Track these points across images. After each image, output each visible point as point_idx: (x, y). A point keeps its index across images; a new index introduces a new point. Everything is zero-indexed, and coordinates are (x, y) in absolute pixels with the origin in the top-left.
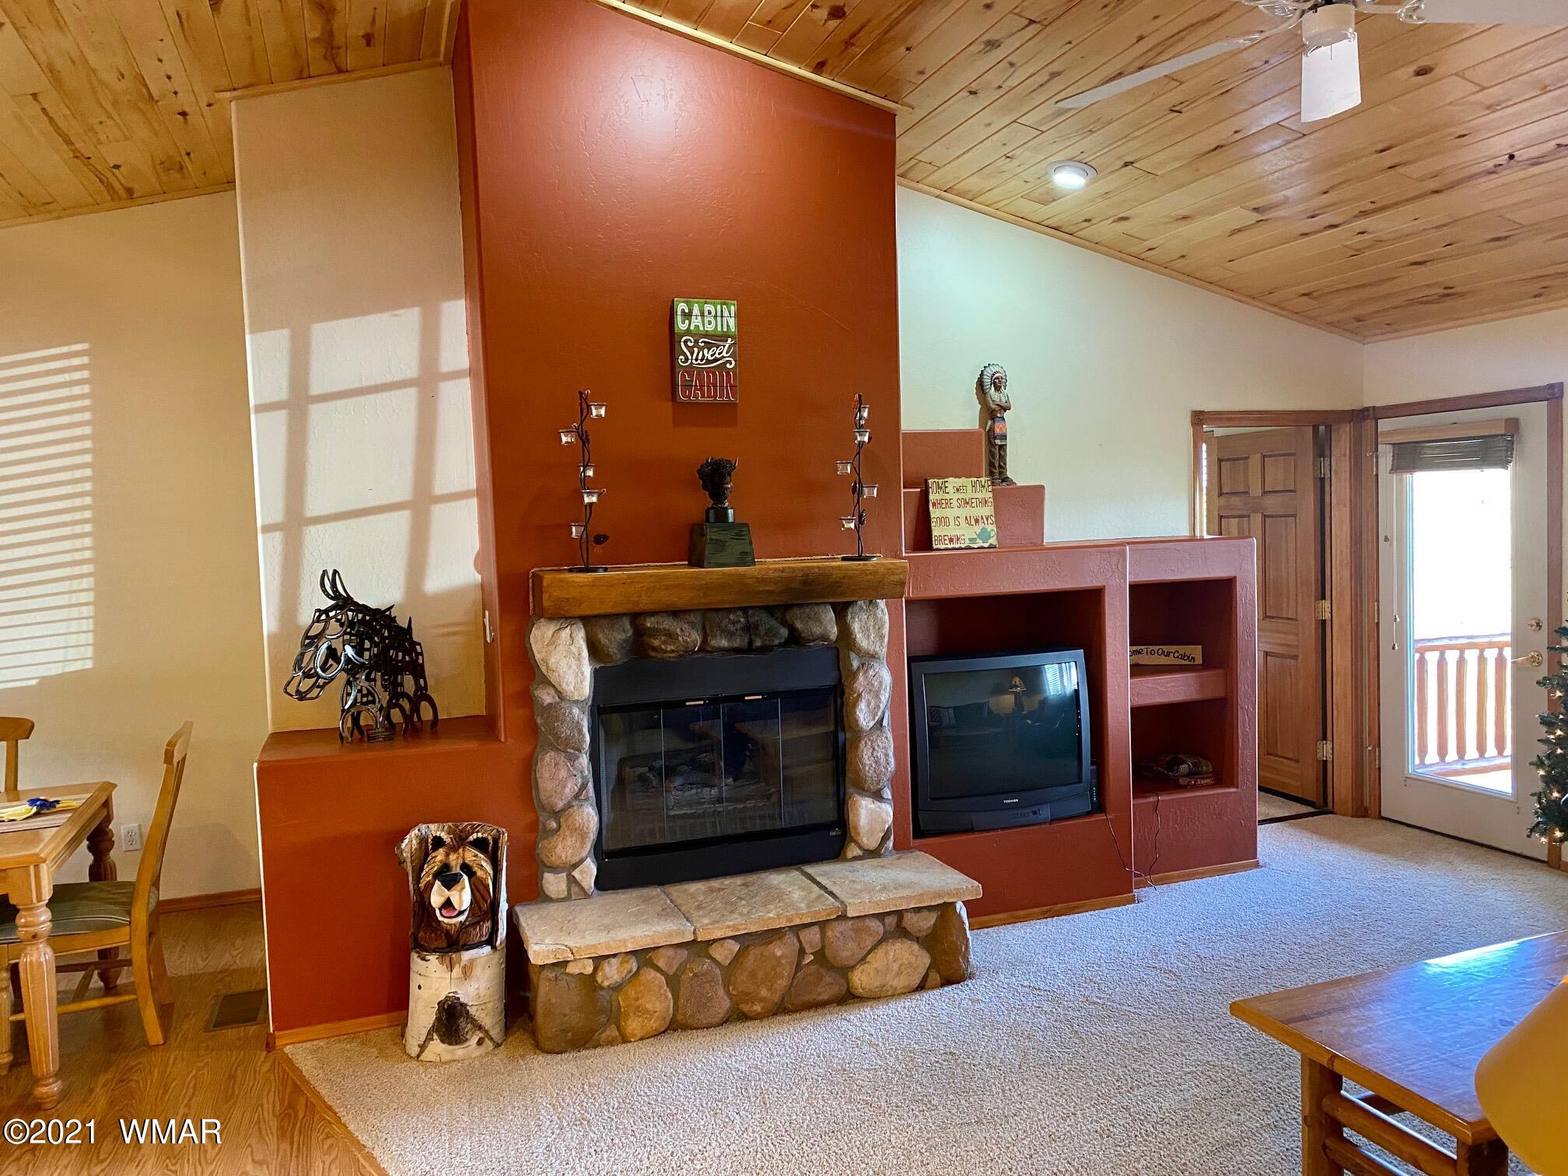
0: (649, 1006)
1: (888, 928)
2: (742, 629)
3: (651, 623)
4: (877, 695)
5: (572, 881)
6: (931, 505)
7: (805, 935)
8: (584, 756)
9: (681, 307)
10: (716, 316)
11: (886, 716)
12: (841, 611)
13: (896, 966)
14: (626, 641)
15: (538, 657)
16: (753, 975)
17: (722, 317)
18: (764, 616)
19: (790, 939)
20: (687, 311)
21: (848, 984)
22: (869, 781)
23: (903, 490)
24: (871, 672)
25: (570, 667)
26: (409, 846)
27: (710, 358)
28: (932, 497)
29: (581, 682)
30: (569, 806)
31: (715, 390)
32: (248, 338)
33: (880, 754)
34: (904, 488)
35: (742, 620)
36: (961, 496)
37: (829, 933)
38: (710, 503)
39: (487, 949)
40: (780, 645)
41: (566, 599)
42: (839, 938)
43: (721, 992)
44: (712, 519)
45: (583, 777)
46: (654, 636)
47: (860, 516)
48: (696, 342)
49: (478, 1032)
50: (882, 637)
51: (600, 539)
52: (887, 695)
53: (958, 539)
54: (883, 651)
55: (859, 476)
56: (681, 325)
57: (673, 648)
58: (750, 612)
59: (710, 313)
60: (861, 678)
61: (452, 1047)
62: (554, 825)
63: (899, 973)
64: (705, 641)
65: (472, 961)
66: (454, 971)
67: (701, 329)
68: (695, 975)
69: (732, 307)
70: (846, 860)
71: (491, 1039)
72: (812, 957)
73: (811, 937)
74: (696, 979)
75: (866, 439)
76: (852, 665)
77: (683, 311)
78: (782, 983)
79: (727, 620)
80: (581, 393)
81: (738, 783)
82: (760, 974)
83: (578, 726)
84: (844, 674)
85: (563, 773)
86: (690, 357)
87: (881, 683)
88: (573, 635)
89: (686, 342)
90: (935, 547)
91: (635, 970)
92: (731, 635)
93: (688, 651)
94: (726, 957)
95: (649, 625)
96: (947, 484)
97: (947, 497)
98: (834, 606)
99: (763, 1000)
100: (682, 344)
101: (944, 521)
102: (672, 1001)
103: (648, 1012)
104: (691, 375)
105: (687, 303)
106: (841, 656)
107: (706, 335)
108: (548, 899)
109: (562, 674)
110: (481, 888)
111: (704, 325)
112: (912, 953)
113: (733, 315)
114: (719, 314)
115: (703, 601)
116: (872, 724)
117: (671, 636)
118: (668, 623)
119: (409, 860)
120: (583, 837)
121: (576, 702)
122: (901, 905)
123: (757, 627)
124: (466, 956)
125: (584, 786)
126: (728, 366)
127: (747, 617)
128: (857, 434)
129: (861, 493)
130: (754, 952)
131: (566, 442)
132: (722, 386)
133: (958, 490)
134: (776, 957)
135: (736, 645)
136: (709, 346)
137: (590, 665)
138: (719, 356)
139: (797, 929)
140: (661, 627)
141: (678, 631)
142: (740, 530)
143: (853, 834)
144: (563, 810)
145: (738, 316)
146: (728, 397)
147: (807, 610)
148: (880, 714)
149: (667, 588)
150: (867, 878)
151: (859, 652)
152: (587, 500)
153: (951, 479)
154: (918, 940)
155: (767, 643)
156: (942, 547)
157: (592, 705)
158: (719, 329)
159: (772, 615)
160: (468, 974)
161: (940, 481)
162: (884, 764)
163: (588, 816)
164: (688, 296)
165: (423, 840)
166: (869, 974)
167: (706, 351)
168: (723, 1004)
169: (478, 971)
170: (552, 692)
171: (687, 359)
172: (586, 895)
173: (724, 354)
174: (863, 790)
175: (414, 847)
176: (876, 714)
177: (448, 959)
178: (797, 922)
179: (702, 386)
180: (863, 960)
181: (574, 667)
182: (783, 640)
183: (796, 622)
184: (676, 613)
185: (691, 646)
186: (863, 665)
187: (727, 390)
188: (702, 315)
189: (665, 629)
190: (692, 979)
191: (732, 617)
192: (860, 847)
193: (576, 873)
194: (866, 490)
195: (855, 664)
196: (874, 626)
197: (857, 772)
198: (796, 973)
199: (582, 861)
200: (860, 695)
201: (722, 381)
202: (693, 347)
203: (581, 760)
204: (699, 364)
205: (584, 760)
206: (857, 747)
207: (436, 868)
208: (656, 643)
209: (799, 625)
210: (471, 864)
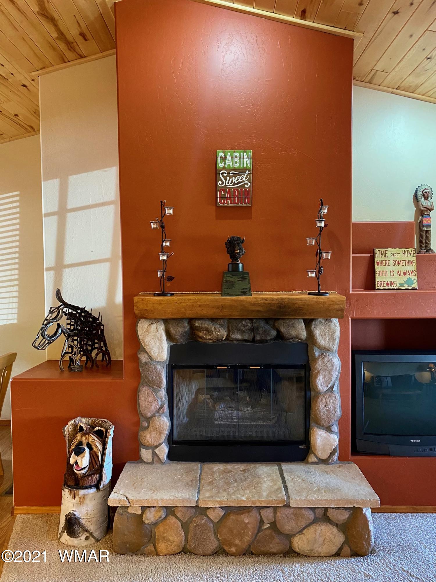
0: (171, 538)
1: (317, 516)
2: (249, 330)
3: (198, 324)
4: (330, 372)
5: (154, 454)
6: (376, 264)
7: (264, 513)
8: (163, 390)
9: (221, 154)
10: (240, 159)
11: (336, 385)
12: (308, 323)
13: (321, 540)
14: (185, 332)
15: (140, 337)
16: (231, 531)
17: (243, 159)
18: (262, 323)
19: (255, 513)
20: (224, 157)
21: (291, 544)
22: (323, 421)
23: (351, 255)
24: (326, 359)
25: (156, 344)
26: (68, 429)
27: (236, 182)
28: (377, 259)
29: (162, 352)
30: (154, 416)
31: (238, 199)
32: (42, 183)
33: (331, 407)
34: (352, 254)
35: (249, 325)
36: (395, 259)
37: (278, 514)
38: (230, 261)
39: (93, 490)
40: (271, 340)
41: (146, 310)
42: (284, 518)
43: (212, 536)
44: (230, 270)
45: (162, 401)
46: (200, 331)
47: (320, 269)
48: (228, 173)
49: (86, 533)
50: (334, 340)
51: (170, 279)
52: (337, 373)
53: (392, 284)
54: (335, 347)
55: (319, 246)
56: (220, 165)
57: (210, 337)
58: (254, 321)
59: (236, 157)
60: (320, 362)
61: (72, 539)
62: (146, 424)
63: (323, 544)
64: (228, 335)
65: (84, 496)
66: (76, 500)
67: (231, 166)
68: (197, 525)
69: (250, 153)
70: (308, 463)
71: (93, 537)
72: (269, 525)
73: (267, 515)
74: (198, 527)
75: (323, 225)
76: (315, 354)
77: (221, 157)
78: (247, 539)
79: (241, 324)
80: (161, 202)
81: (254, 410)
82: (235, 531)
83: (159, 375)
84: (310, 358)
85: (151, 399)
86: (224, 182)
87: (332, 366)
88: (158, 328)
89: (222, 174)
90: (377, 288)
91: (163, 516)
92: (242, 332)
93: (219, 340)
94: (216, 518)
95: (197, 325)
96: (387, 252)
97: (387, 259)
98: (305, 321)
99: (236, 546)
100: (221, 175)
101: (383, 273)
102: (184, 537)
103: (169, 541)
104: (224, 191)
105: (224, 152)
106: (309, 348)
107: (234, 169)
108: (143, 462)
109: (151, 347)
110: (95, 457)
111: (233, 164)
112: (332, 533)
113: (250, 157)
114: (242, 157)
115: (221, 314)
116: (326, 389)
117: (208, 331)
118: (207, 324)
119: (67, 436)
120: (160, 433)
121: (160, 362)
122: (325, 504)
123: (257, 329)
124: (82, 492)
125: (162, 406)
126: (246, 186)
127: (252, 323)
128: (318, 222)
129: (321, 257)
130: (232, 517)
131: (154, 228)
132: (242, 197)
133: (394, 255)
134: (245, 523)
135: (246, 338)
136: (235, 175)
137: (167, 343)
138: (241, 181)
139: (260, 509)
140: (203, 326)
141: (213, 329)
142: (244, 276)
143: (313, 449)
144: (151, 417)
145: (252, 159)
146: (245, 203)
147: (287, 321)
148: (331, 383)
149: (200, 306)
150: (313, 480)
151: (319, 347)
152: (161, 258)
153: (389, 249)
154: (337, 525)
155: (264, 338)
156: (382, 288)
157: (168, 364)
158: (242, 166)
159: (267, 323)
160: (82, 502)
161: (383, 250)
162: (333, 412)
163: (164, 422)
164: (224, 148)
165: (75, 426)
166: (304, 541)
167: (234, 178)
168: (213, 544)
169: (87, 501)
170: (146, 356)
171: (223, 183)
172: (162, 463)
173: (244, 179)
174: (319, 425)
175: (70, 430)
176: (329, 383)
177: (73, 493)
178: (258, 505)
179: (231, 197)
180: (301, 532)
181: (158, 344)
182: (273, 337)
183: (280, 327)
184: (213, 320)
185: (220, 337)
186: (322, 354)
187: (245, 199)
188: (232, 158)
189: (205, 327)
190: (195, 527)
191: (244, 322)
192: (316, 457)
193: (157, 451)
194: (324, 254)
195: (317, 354)
196: (329, 333)
197: (316, 415)
198: (257, 533)
199: (160, 444)
200: (319, 372)
201: (242, 195)
202: (227, 176)
203: (161, 392)
204: (229, 185)
205: (163, 393)
206: (316, 401)
207: (76, 443)
208: (201, 334)
209: (282, 330)
210: (91, 443)
